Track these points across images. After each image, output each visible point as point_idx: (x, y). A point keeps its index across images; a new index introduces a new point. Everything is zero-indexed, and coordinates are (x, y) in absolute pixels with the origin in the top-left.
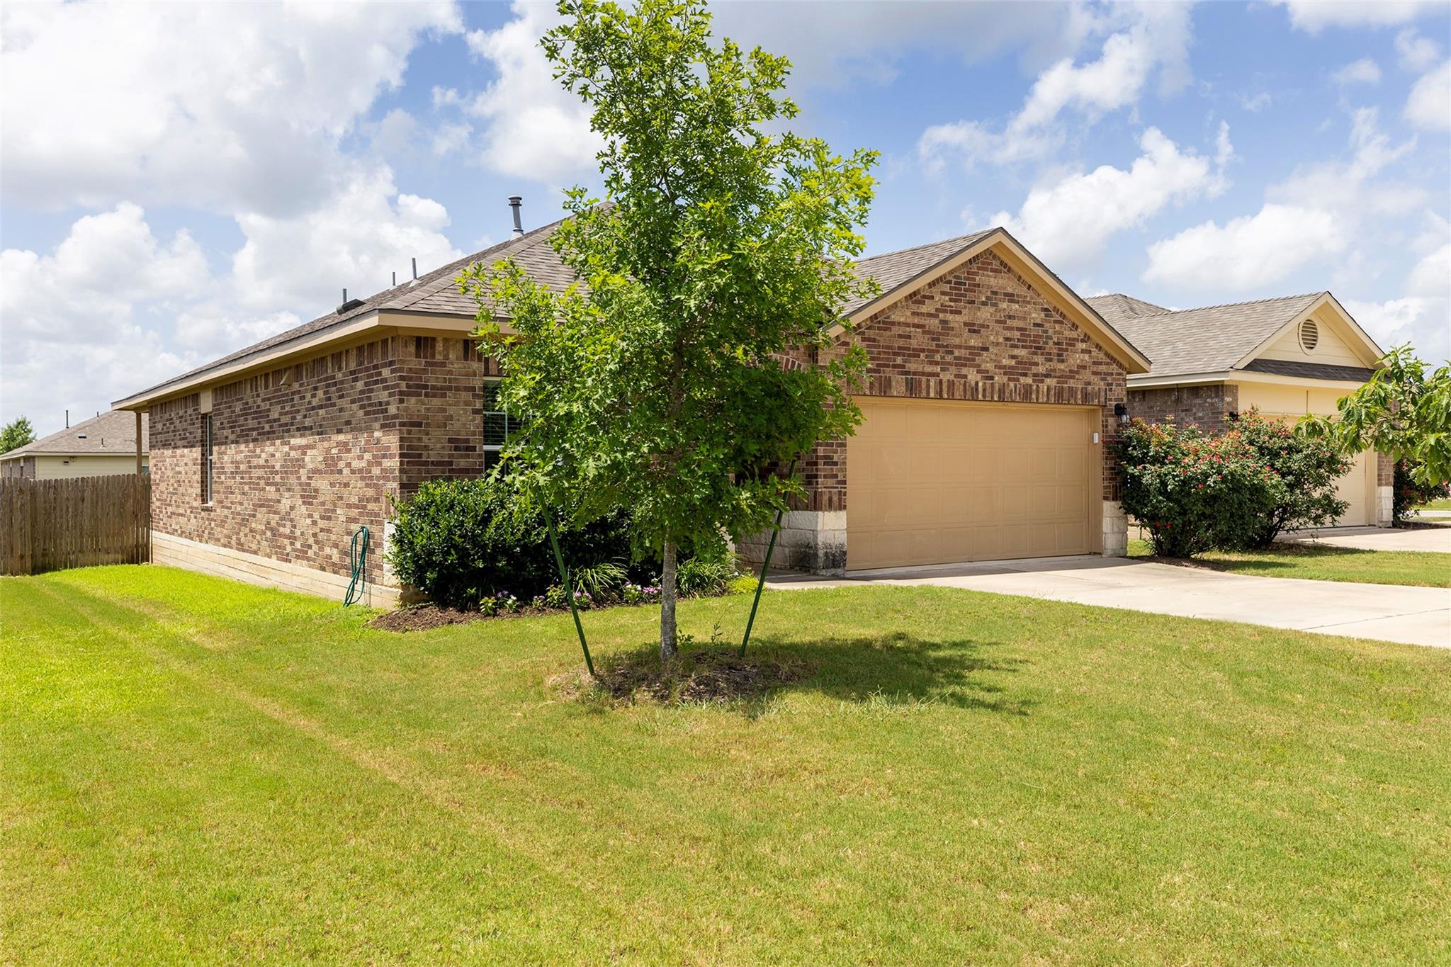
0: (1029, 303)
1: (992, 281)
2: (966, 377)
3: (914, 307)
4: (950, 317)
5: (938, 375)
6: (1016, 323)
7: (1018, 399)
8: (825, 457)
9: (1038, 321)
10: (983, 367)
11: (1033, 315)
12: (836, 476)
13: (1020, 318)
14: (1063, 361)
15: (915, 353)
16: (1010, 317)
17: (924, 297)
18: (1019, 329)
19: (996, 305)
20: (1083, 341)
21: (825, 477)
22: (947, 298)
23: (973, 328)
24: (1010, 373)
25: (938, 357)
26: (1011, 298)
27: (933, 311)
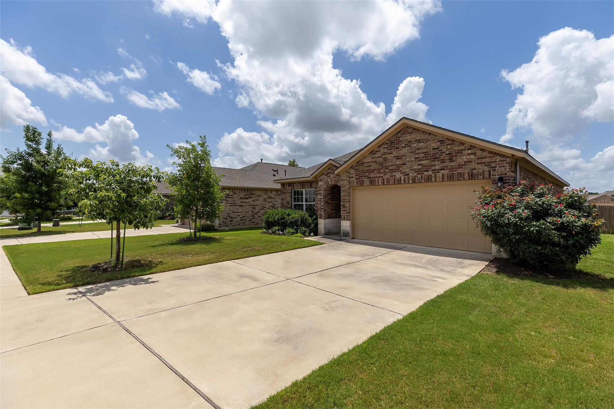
0: (430, 140)
1: (408, 138)
2: (395, 176)
3: (372, 156)
4: (387, 156)
5: (382, 177)
6: (421, 151)
7: (423, 181)
8: (343, 205)
9: (436, 147)
10: (403, 171)
11: (432, 145)
12: (346, 211)
13: (423, 148)
14: (453, 161)
15: (373, 171)
16: (418, 149)
17: (377, 151)
18: (422, 153)
19: (410, 146)
20: (468, 149)
21: (343, 211)
22: (386, 149)
23: (398, 158)
24: (418, 171)
25: (382, 171)
26: (419, 141)
27: (380, 155)
